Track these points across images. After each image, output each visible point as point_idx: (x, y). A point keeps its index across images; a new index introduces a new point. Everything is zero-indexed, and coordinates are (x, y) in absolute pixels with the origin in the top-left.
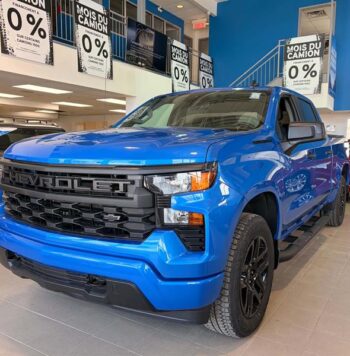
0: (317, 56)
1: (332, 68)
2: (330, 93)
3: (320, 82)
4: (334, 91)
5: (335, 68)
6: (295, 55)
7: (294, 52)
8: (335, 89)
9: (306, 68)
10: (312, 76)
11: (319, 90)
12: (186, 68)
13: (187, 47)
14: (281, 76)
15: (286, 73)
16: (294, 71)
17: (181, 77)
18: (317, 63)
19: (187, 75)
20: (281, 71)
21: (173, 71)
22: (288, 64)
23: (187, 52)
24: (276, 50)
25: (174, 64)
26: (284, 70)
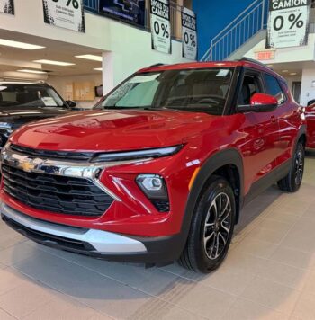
0: (304, 5)
3: (307, 33)
6: (281, 5)
7: (279, 2)
9: (292, 18)
10: (298, 26)
11: (305, 41)
12: (167, 23)
14: (265, 27)
15: (270, 24)
16: (279, 21)
17: (162, 32)
18: (304, 13)
19: (168, 30)
20: (266, 22)
21: (153, 26)
22: (273, 15)
25: (154, 18)
26: (268, 21)
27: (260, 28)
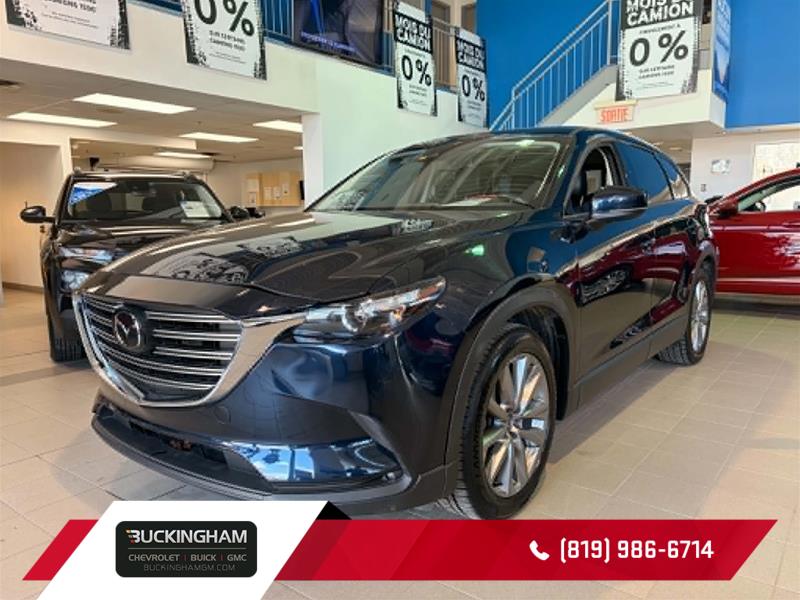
0: (687, 15)
1: (719, 39)
2: (716, 91)
3: (696, 69)
4: (725, 87)
5: (727, 40)
6: (643, 17)
7: (639, 12)
8: (726, 84)
9: (665, 41)
10: (677, 57)
11: (692, 85)
12: (427, 58)
13: (429, 16)
14: (614, 61)
15: (624, 54)
16: (640, 48)
17: (417, 75)
18: (688, 29)
19: (430, 71)
20: (615, 51)
21: (399, 64)
22: (629, 36)
23: (429, 26)
24: (606, 9)
25: (400, 50)
26: (620, 49)
27: (604, 62)
